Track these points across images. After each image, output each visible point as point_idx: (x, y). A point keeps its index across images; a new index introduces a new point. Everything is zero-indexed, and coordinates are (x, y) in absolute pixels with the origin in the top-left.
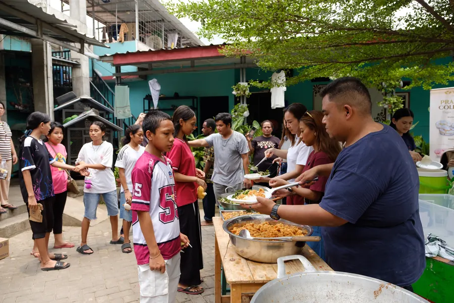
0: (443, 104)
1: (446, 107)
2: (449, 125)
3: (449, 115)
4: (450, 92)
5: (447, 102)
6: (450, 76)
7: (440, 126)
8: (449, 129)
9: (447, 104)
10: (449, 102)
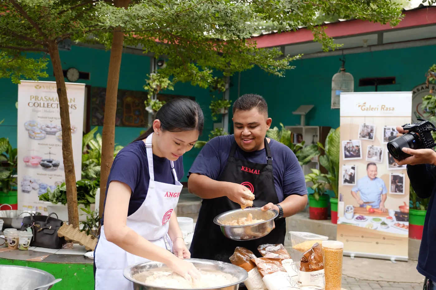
0: (33, 101)
1: (36, 105)
2: (39, 127)
3: (40, 114)
4: (40, 87)
5: (36, 98)
6: (40, 72)
7: (29, 128)
8: (39, 132)
9: (37, 101)
10: (39, 99)
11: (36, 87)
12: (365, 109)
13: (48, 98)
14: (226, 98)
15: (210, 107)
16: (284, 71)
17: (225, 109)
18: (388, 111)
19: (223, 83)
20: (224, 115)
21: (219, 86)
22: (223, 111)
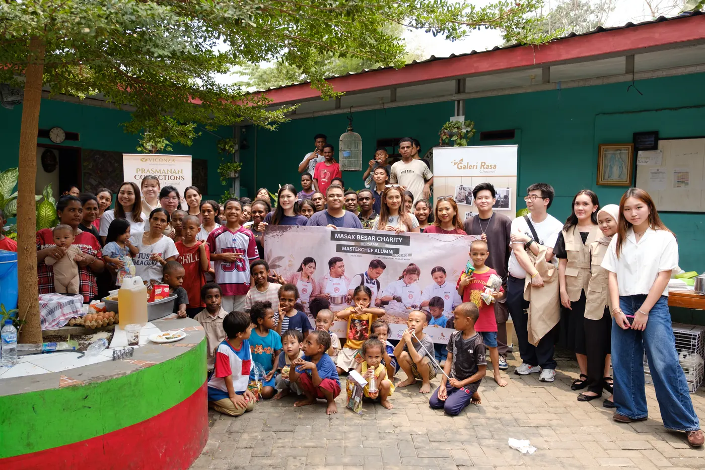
11: (141, 160)
12: (461, 167)
13: (155, 170)
14: (236, 161)
15: (219, 171)
16: (278, 124)
17: (236, 172)
19: (231, 143)
20: (234, 179)
21: (227, 148)
22: (232, 175)
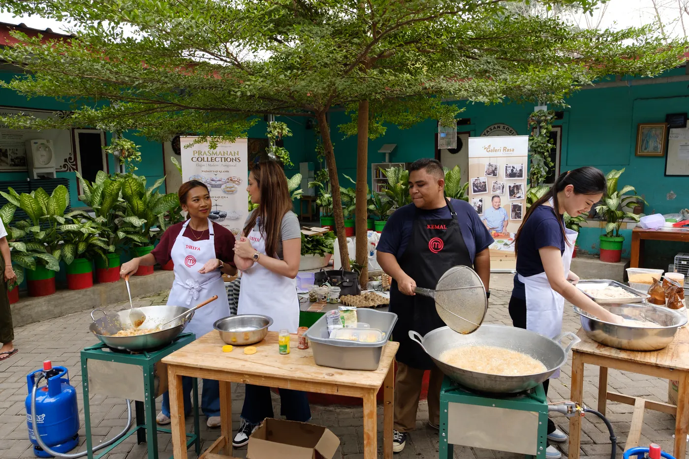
0: (197, 155)
1: (200, 159)
3: (204, 168)
5: (200, 153)
9: (200, 156)
12: (489, 150)
18: (509, 152)
